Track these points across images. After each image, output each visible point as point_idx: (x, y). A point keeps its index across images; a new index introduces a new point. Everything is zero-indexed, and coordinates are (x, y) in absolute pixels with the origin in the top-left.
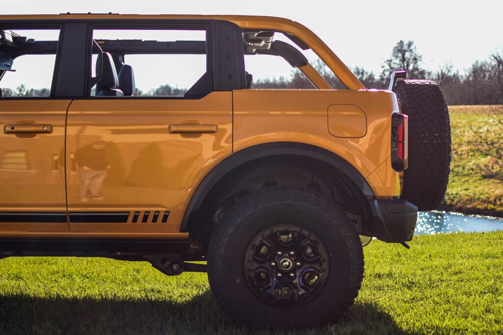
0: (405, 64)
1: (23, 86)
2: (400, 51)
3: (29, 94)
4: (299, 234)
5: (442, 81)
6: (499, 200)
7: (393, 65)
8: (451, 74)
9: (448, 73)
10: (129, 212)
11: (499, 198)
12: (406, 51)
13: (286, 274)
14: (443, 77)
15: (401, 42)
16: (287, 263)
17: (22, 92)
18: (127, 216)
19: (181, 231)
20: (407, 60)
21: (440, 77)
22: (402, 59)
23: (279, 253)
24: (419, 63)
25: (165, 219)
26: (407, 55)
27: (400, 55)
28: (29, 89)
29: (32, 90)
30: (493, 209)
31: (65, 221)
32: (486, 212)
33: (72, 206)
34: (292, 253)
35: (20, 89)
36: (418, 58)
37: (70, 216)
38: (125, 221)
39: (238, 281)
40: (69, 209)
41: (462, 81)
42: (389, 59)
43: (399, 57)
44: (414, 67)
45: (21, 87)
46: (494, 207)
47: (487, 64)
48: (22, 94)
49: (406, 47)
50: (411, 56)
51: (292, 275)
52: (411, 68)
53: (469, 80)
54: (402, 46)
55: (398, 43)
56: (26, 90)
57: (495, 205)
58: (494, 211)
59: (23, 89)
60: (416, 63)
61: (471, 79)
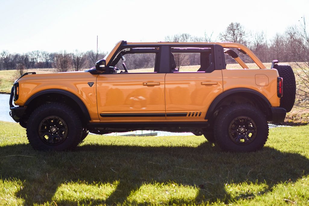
0: (235, 38)
1: (4, 53)
2: (231, 29)
3: (8, 57)
4: (247, 120)
5: (257, 47)
6: (295, 117)
7: (227, 38)
8: (262, 43)
9: (261, 43)
10: (187, 113)
11: (295, 116)
12: (236, 30)
13: (242, 134)
14: (257, 45)
15: (232, 24)
16: (242, 130)
17: (4, 56)
18: (187, 114)
19: (205, 119)
20: (236, 35)
21: (256, 45)
22: (233, 34)
23: (240, 126)
24: (243, 37)
25: (200, 115)
26: (236, 32)
27: (232, 32)
28: (8, 55)
29: (10, 55)
30: (291, 122)
31: (165, 116)
32: (287, 123)
33: (168, 111)
34: (244, 126)
35: (2, 54)
36: (242, 34)
37: (167, 114)
38: (186, 116)
39: (226, 136)
40: (167, 112)
41: (269, 47)
42: (225, 34)
43: (231, 33)
44: (240, 39)
45: (3, 53)
46: (292, 121)
47: (284, 37)
48: (4, 57)
49: (235, 28)
50: (238, 33)
51: (244, 134)
52: (238, 40)
53: (273, 47)
54: (233, 27)
55: (230, 25)
56: (6, 55)
57: (292, 120)
58: (292, 123)
59: (4, 54)
60: (241, 37)
61: (274, 46)
